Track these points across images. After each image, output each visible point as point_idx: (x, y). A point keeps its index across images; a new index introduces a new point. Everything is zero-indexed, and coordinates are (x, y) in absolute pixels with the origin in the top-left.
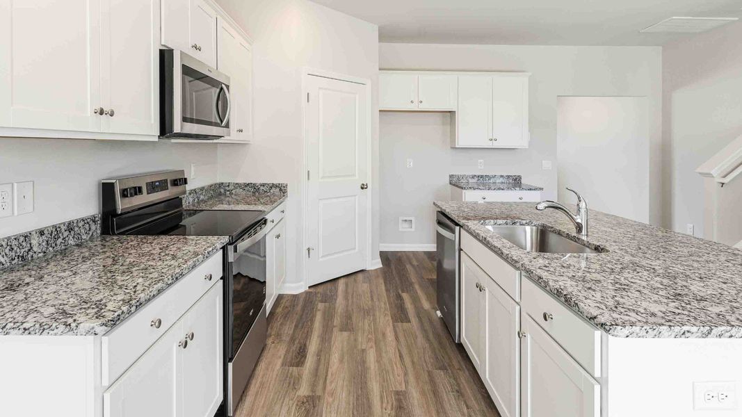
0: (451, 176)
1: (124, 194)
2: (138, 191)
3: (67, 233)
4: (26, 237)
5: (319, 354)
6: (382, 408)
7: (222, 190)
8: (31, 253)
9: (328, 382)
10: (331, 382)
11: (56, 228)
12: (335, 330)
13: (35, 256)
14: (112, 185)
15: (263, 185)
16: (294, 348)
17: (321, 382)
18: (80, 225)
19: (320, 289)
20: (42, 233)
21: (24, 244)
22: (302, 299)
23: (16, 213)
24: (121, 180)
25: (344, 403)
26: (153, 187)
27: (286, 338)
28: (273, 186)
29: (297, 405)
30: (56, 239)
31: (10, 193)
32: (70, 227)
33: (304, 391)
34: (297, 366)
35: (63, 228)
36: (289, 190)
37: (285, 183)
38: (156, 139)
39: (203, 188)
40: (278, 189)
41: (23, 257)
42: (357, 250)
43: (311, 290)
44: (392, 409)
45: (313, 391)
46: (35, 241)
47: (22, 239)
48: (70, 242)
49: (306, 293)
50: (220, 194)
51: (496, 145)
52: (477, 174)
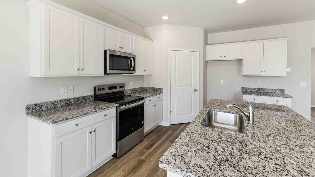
0: (242, 88)
1: (99, 90)
2: (103, 89)
3: (82, 99)
4: (70, 99)
5: (156, 148)
6: (161, 172)
7: (145, 89)
8: (71, 103)
9: (152, 157)
10: (153, 158)
11: (79, 98)
12: (168, 141)
13: (72, 104)
14: (96, 87)
15: (156, 88)
16: (150, 144)
17: (150, 157)
18: (87, 97)
19: (174, 126)
20: (74, 99)
21: (69, 101)
22: (165, 128)
23: (68, 93)
24: (98, 86)
25: (151, 166)
26: (110, 88)
27: (151, 140)
28: (159, 89)
29: (138, 161)
30: (79, 100)
31: (67, 89)
32: (83, 98)
33: (143, 158)
34: (147, 149)
35: (81, 98)
36: (164, 90)
37: (162, 88)
38: (104, 75)
39: (136, 88)
40: (160, 90)
41: (69, 104)
42: (192, 114)
43: (171, 126)
44: (164, 174)
45: (145, 159)
46: (72, 101)
47: (68, 100)
48: (83, 101)
49: (169, 126)
50: (144, 90)
51: (265, 74)
52: (257, 87)
